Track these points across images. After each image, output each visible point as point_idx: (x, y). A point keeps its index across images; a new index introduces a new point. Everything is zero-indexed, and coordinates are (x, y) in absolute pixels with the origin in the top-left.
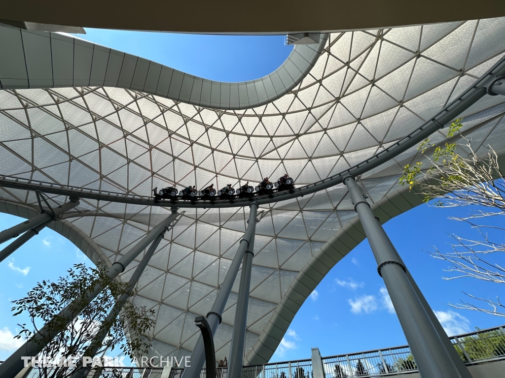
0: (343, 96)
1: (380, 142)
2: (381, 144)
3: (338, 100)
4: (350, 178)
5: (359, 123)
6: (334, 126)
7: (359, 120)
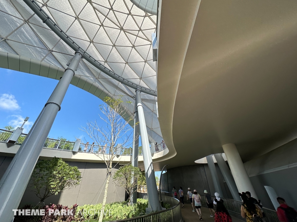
0: (124, 32)
1: (107, 61)
2: (106, 62)
3: (122, 29)
4: (81, 55)
5: (113, 46)
6: (106, 30)
7: (114, 46)
